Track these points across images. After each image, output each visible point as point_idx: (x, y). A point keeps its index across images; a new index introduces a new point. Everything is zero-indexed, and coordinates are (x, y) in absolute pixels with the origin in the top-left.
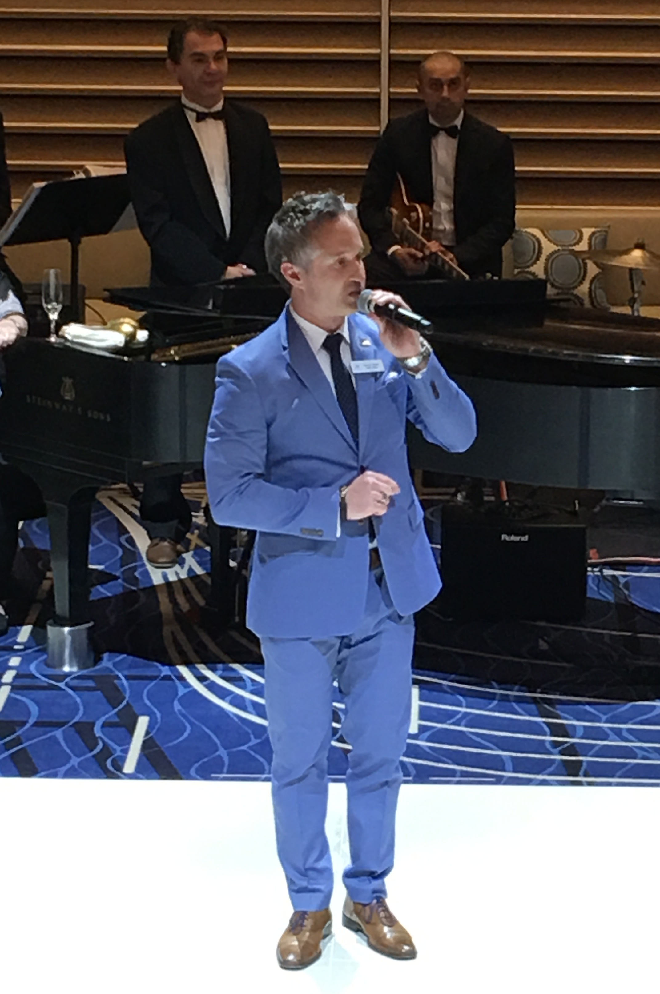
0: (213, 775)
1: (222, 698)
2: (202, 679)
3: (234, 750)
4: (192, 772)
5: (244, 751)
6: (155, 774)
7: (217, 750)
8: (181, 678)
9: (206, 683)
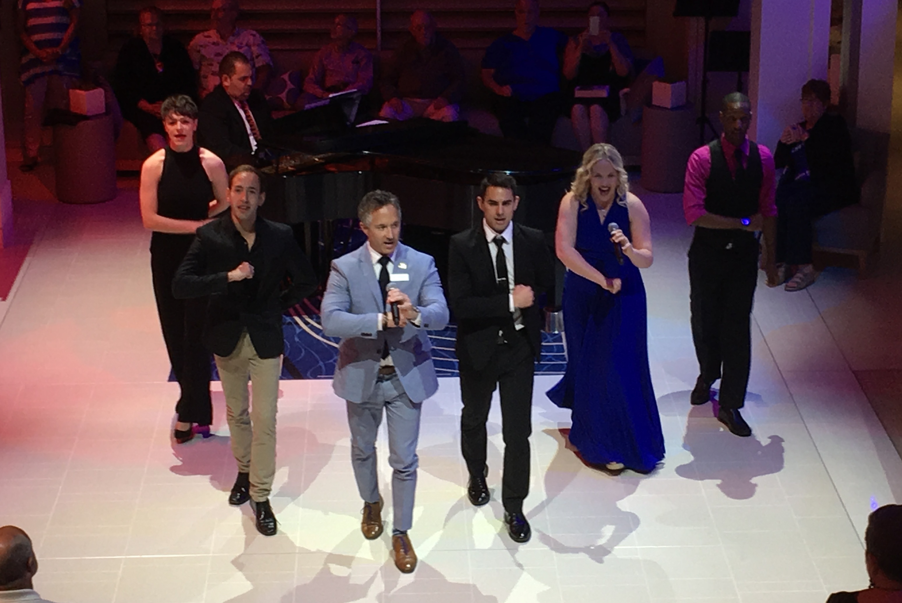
0: (319, 376)
1: (318, 334)
2: (307, 323)
3: (327, 362)
4: (308, 374)
5: (331, 363)
6: (291, 377)
7: (318, 362)
8: (297, 323)
9: (309, 326)
